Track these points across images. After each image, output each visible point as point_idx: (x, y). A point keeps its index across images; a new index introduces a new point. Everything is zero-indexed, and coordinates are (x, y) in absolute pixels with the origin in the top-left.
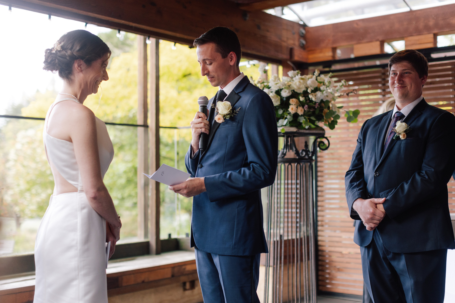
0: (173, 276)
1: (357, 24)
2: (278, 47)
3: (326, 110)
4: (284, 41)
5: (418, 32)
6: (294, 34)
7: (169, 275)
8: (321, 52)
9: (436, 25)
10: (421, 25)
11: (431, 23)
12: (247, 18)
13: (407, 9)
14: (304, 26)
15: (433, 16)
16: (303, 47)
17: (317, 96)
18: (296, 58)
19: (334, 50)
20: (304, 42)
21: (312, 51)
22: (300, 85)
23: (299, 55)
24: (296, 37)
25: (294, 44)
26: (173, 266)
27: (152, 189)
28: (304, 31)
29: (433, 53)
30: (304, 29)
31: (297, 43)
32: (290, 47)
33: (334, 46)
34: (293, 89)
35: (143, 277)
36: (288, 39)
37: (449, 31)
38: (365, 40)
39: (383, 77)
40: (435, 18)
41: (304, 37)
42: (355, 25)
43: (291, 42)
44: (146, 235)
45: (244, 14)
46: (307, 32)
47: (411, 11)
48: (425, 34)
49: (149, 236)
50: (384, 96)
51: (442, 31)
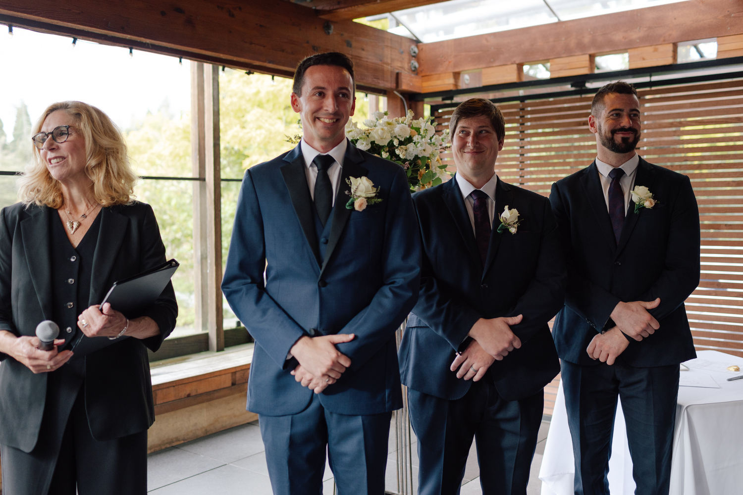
0: (233, 384)
1: (487, 41)
2: (377, 71)
3: (423, 171)
4: (388, 64)
5: (569, 52)
6: (402, 53)
7: (228, 383)
8: (438, 79)
9: (593, 43)
10: (573, 43)
11: (586, 40)
12: (331, 31)
13: (555, 20)
14: (417, 42)
15: (589, 30)
16: (415, 71)
17: (408, 151)
18: (404, 87)
19: (457, 75)
20: (416, 65)
21: (426, 77)
22: (383, 133)
23: (409, 83)
24: (406, 57)
25: (402, 68)
26: (234, 371)
27: (211, 264)
28: (416, 50)
29: (588, 82)
30: (417, 46)
31: (406, 66)
32: (397, 71)
33: (457, 70)
34: (373, 140)
35: (188, 390)
36: (392, 60)
37: (610, 51)
38: (497, 63)
39: (521, 113)
40: (592, 32)
41: (416, 57)
42: (484, 42)
43: (397, 64)
44: (204, 325)
45: (326, 26)
46: (420, 50)
47: (560, 23)
48: (578, 55)
49: (209, 326)
50: (522, 139)
51: (601, 51)
